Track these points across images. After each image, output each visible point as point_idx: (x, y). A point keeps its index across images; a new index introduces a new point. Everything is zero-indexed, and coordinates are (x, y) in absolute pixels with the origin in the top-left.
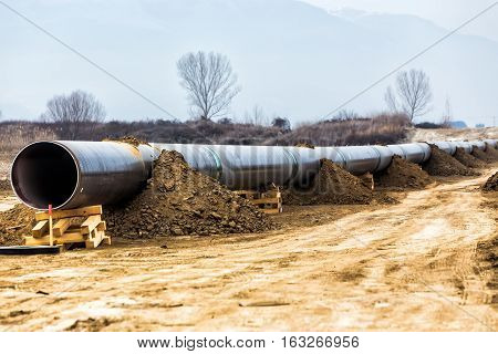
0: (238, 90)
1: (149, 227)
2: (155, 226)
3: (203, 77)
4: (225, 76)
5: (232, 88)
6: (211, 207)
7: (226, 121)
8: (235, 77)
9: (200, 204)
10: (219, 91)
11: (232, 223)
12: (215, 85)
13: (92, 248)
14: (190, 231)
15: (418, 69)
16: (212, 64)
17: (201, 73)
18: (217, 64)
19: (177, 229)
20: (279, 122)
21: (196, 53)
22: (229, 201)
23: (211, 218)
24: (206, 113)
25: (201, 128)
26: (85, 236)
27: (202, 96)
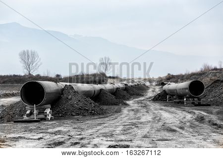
0: (41, 64)
1: (63, 113)
2: (65, 113)
3: (28, 59)
4: (36, 59)
5: (39, 63)
6: (85, 106)
7: (38, 75)
8: (40, 59)
9: (81, 104)
10: (34, 64)
11: (93, 112)
12: (32, 62)
13: (48, 120)
14: (78, 114)
15: (107, 57)
16: (32, 55)
17: (27, 58)
18: (33, 54)
19: (74, 114)
20: (58, 76)
21: (26, 50)
22: (91, 103)
23: (85, 109)
24: (29, 72)
25: (29, 78)
26: (46, 116)
27: (28, 66)
